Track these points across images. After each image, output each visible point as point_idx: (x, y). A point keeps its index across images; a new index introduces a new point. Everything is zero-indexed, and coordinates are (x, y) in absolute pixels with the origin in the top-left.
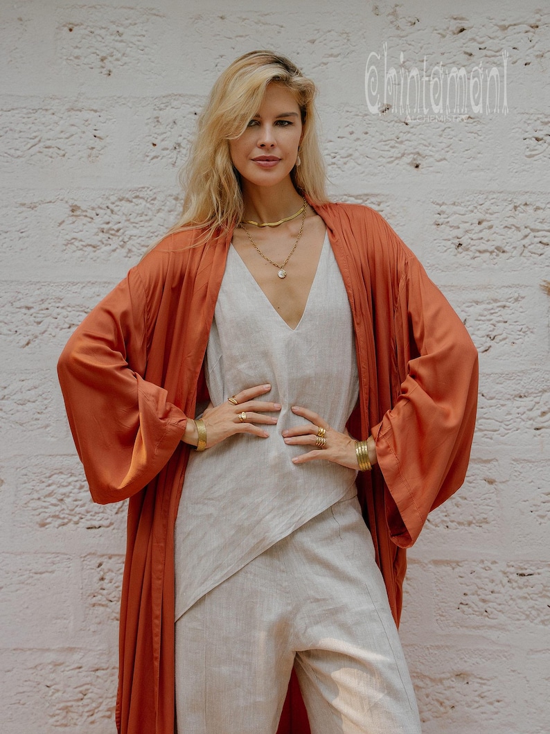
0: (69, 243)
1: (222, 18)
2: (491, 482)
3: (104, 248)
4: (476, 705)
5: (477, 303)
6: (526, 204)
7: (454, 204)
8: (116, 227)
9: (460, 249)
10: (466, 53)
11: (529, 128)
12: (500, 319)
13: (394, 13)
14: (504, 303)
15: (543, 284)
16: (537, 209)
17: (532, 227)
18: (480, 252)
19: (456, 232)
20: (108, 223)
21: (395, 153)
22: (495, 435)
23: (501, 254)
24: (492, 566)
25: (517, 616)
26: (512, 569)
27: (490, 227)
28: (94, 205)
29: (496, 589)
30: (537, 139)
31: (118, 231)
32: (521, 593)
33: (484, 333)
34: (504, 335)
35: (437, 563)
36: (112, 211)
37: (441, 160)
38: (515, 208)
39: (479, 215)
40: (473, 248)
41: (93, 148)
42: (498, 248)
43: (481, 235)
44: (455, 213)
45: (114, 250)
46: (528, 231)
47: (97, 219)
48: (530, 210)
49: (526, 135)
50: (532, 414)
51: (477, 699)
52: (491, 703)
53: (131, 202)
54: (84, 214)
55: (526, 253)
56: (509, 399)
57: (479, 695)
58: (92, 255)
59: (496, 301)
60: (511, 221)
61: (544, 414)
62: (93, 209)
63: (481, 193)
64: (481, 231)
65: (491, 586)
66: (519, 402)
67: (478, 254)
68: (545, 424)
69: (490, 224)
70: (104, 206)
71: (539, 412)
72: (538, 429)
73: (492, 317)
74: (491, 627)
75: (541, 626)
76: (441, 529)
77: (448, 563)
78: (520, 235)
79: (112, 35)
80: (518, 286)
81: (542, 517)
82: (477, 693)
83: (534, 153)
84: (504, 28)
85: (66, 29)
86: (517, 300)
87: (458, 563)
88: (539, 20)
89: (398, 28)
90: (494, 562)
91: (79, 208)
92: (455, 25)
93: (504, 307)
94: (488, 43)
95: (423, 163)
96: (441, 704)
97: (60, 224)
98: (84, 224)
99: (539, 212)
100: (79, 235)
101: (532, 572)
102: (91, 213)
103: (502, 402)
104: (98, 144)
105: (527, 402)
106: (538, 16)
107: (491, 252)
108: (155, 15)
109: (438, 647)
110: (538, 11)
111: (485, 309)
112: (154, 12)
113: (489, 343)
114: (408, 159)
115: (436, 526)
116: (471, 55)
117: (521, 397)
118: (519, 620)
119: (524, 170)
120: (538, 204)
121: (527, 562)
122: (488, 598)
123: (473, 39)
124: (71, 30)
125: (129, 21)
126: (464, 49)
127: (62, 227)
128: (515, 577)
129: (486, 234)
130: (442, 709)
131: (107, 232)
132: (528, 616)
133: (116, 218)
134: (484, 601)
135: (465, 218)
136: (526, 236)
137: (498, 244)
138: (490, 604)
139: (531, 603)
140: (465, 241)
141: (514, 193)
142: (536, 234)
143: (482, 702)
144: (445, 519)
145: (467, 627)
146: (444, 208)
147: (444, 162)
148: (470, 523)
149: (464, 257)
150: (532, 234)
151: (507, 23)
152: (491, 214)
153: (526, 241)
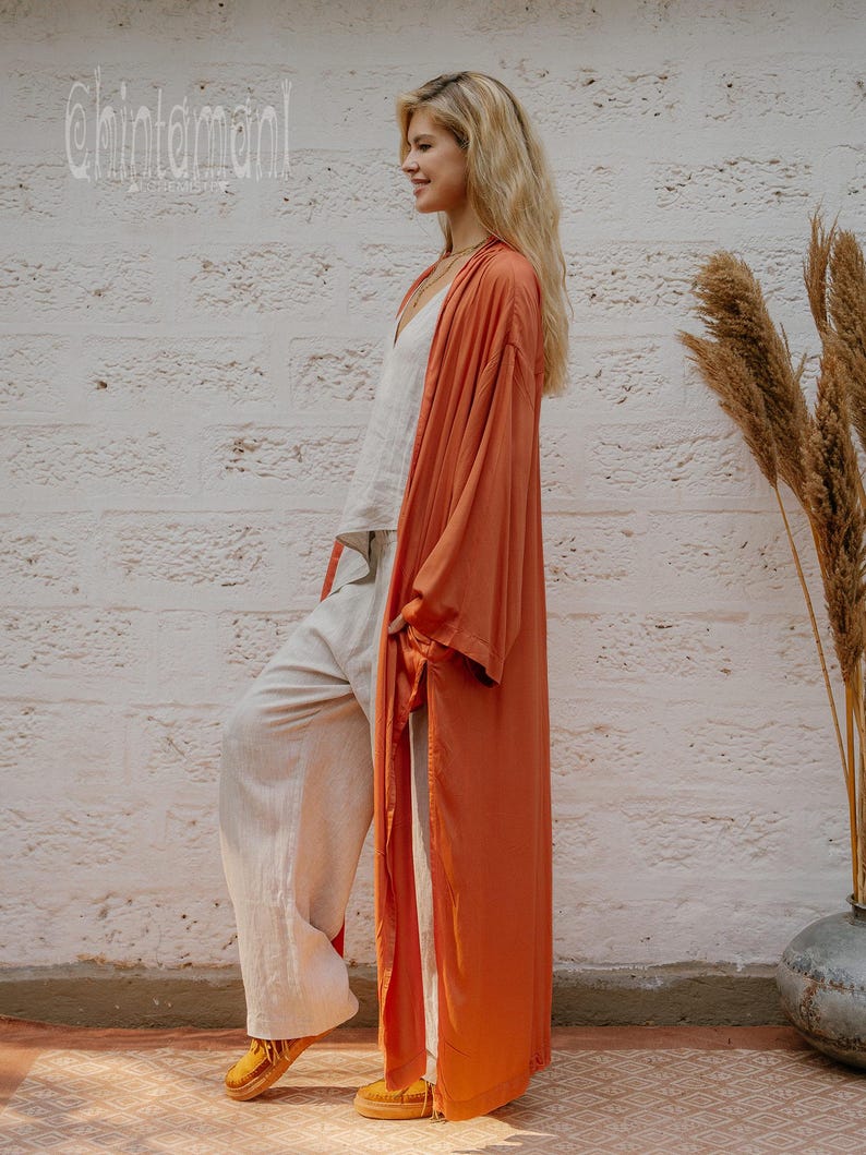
0: (201, 298)
1: (351, 73)
2: (628, 534)
3: (236, 304)
4: (616, 758)
5: (612, 353)
6: (659, 254)
7: (587, 254)
8: (247, 283)
9: (594, 300)
10: (596, 104)
11: (660, 178)
12: (636, 369)
13: (521, 67)
14: (638, 354)
15: (678, 333)
16: (671, 258)
17: (666, 276)
18: (614, 302)
19: (589, 283)
20: (240, 278)
22: (633, 487)
23: (635, 304)
24: (630, 619)
25: (656, 668)
26: (650, 622)
27: (624, 278)
28: (224, 260)
29: (635, 641)
30: (669, 189)
31: (250, 286)
32: (661, 645)
33: (620, 384)
34: (639, 387)
35: (574, 616)
36: (244, 266)
37: (577, 211)
38: (649, 257)
39: (612, 266)
40: (607, 298)
41: (224, 204)
42: (632, 298)
43: (615, 285)
44: (588, 264)
45: (246, 306)
46: (662, 280)
47: (229, 274)
48: (663, 259)
49: (658, 185)
50: (669, 465)
51: (617, 751)
52: (631, 756)
53: (262, 256)
54: (216, 269)
55: (660, 303)
56: (645, 450)
57: (619, 748)
58: (224, 310)
59: (631, 351)
60: (645, 271)
61: (681, 464)
62: (225, 264)
63: (613, 243)
64: (614, 281)
65: (630, 639)
66: (655, 453)
67: (612, 305)
68: (682, 475)
69: (623, 274)
70: (236, 261)
71: (676, 463)
72: (675, 480)
73: (627, 368)
74: (630, 680)
75: (681, 678)
76: (579, 583)
77: (586, 616)
78: (655, 285)
79: (243, 91)
80: (653, 336)
81: (680, 568)
82: (617, 746)
83: (664, 202)
84: (633, 80)
85: (198, 87)
86: (652, 350)
87: (596, 616)
88: (668, 71)
89: (527, 80)
90: (633, 615)
91: (211, 263)
92: (585, 77)
93: (639, 357)
94: (618, 94)
96: (581, 757)
97: (193, 279)
98: (216, 280)
99: (672, 261)
100: (210, 291)
101: (670, 624)
102: (224, 269)
103: (638, 453)
104: (229, 199)
105: (664, 453)
106: (666, 68)
107: (626, 303)
108: (285, 71)
109: (577, 701)
110: (666, 62)
111: (620, 360)
112: (283, 68)
113: (625, 394)
115: (574, 579)
116: (601, 106)
117: (657, 448)
118: (657, 672)
119: (656, 220)
120: (671, 254)
121: (666, 614)
122: (625, 651)
123: (603, 91)
124: (202, 88)
125: (261, 78)
126: (594, 100)
127: (194, 282)
128: (654, 629)
129: (619, 284)
130: (582, 762)
131: (240, 287)
132: (667, 668)
133: (248, 273)
134: (622, 654)
135: (599, 268)
136: (660, 286)
137: (632, 293)
138: (629, 657)
139: (670, 655)
140: (598, 291)
141: (648, 242)
142: (672, 283)
143: (622, 754)
144: (583, 572)
145: (606, 680)
146: (577, 258)
147: (579, 213)
148: (608, 577)
149: (599, 308)
150: (666, 283)
151: (635, 75)
152: (625, 264)
153: (658, 291)
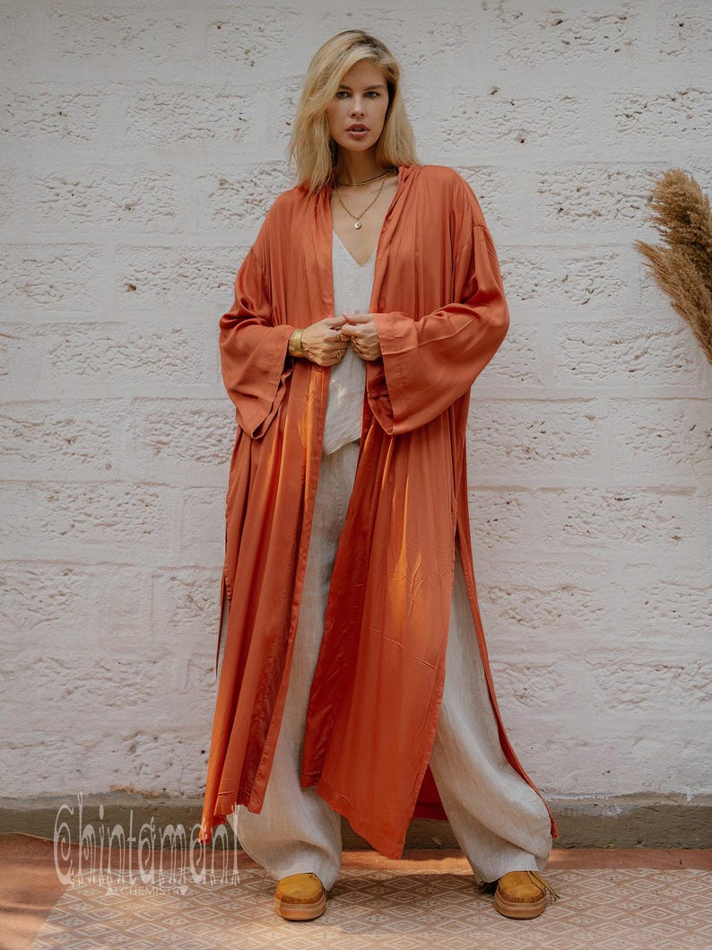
0: (218, 212)
1: (349, 15)
2: (591, 418)
3: (249, 217)
4: (581, 613)
5: (577, 260)
6: (618, 173)
7: (555, 174)
8: (258, 198)
9: (561, 214)
10: (563, 42)
11: (619, 107)
12: (597, 274)
13: (500, 8)
14: (601, 261)
15: (635, 243)
16: (628, 177)
17: (625, 193)
18: (579, 216)
19: (558, 199)
20: (252, 195)
21: (503, 129)
22: (595, 377)
23: (597, 217)
24: (593, 493)
25: (616, 536)
26: (611, 495)
27: (588, 194)
28: (239, 179)
29: (597, 512)
30: (627, 116)
31: (260, 202)
32: (619, 515)
33: (584, 287)
34: (602, 288)
35: (543, 489)
36: (255, 184)
37: (544, 135)
38: (609, 176)
39: (577, 184)
40: (572, 212)
41: (238, 129)
42: (595, 212)
43: (580, 201)
44: (556, 182)
45: (258, 219)
46: (621, 196)
47: (242, 191)
48: (622, 178)
49: (618, 113)
50: (626, 358)
51: (581, 608)
52: (593, 612)
53: (270, 175)
54: (231, 187)
55: (619, 216)
56: (606, 345)
57: (583, 605)
58: (238, 222)
59: (593, 258)
60: (604, 188)
61: (637, 357)
62: (239, 182)
63: (579, 163)
64: (579, 197)
65: (592, 510)
66: (615, 348)
67: (577, 218)
68: (638, 367)
69: (586, 191)
70: (248, 180)
71: (633, 356)
72: (632, 371)
73: (590, 273)
74: (593, 545)
75: (637, 544)
76: (548, 460)
77: (554, 490)
78: (614, 200)
79: (254, 31)
80: (614, 245)
81: (636, 448)
82: (581, 603)
83: (625, 128)
84: (597, 20)
85: (215, 27)
86: (612, 257)
87: (563, 490)
88: (627, 13)
89: (504, 21)
90: (595, 489)
91: (227, 181)
92: (553, 18)
93: (601, 264)
94: (583, 33)
95: (528, 139)
96: (550, 612)
97: (211, 196)
98: (231, 196)
99: (631, 180)
100: (227, 206)
101: (628, 497)
102: (237, 186)
103: (600, 348)
104: (243, 125)
105: (622, 348)
106: (626, 9)
107: (589, 216)
108: (292, 13)
109: (547, 564)
110: (625, 5)
111: (584, 266)
112: (291, 10)
113: (589, 296)
114: (515, 135)
115: (544, 457)
116: (568, 43)
117: (617, 343)
118: (616, 539)
119: (615, 144)
120: (629, 173)
121: (624, 488)
122: (589, 520)
123: (570, 30)
124: (219, 28)
125: (270, 19)
126: (561, 38)
127: (212, 198)
128: (613, 501)
129: (584, 199)
130: (550, 617)
131: (252, 202)
132: (625, 535)
133: (259, 190)
134: (585, 522)
135: (565, 186)
136: (619, 201)
137: (593, 208)
138: (592, 526)
139: (628, 524)
140: (565, 206)
141: (608, 163)
142: (628, 199)
143: (585, 610)
144: (552, 451)
145: (571, 546)
146: (546, 177)
147: (546, 137)
148: (573, 455)
149: (565, 220)
150: (625, 199)
151: (598, 16)
152: (588, 182)
153: (618, 206)
